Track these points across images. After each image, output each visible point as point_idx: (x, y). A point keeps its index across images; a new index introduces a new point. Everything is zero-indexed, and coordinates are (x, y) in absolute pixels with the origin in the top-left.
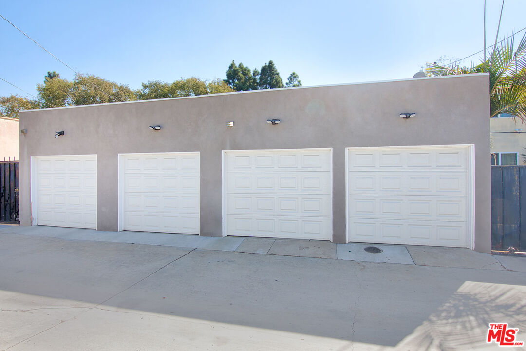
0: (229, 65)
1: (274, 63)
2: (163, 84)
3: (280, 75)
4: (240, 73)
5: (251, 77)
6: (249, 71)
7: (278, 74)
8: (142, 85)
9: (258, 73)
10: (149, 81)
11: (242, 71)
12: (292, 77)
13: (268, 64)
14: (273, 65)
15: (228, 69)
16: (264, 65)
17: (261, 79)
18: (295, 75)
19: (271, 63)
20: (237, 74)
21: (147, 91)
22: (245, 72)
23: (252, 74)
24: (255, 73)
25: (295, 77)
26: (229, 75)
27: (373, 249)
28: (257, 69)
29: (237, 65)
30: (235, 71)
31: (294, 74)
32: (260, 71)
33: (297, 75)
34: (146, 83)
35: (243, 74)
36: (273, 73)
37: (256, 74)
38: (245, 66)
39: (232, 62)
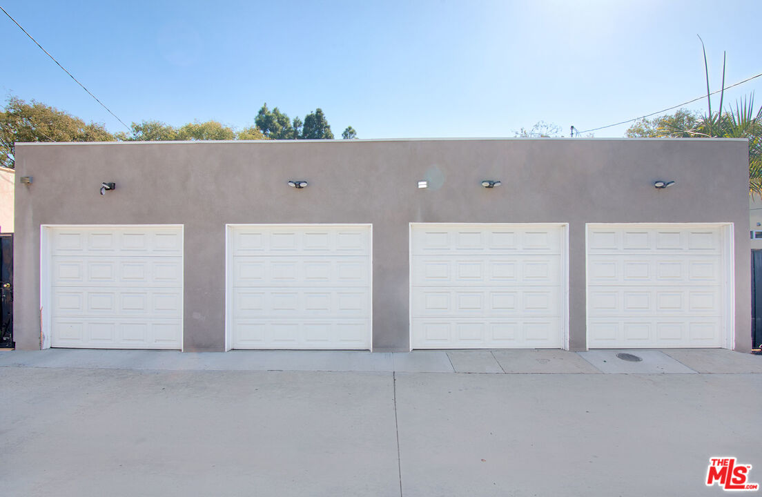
0: (259, 109)
1: (323, 112)
2: (165, 127)
3: (331, 128)
4: (275, 121)
5: (290, 128)
6: (287, 119)
7: (329, 127)
8: (132, 127)
9: (301, 123)
10: (143, 120)
11: (278, 118)
12: (348, 133)
13: (314, 113)
14: (323, 115)
15: (257, 114)
16: (310, 114)
17: (305, 132)
18: (351, 130)
19: (319, 111)
20: (271, 122)
21: (140, 134)
22: (283, 121)
23: (292, 125)
24: (296, 123)
25: (352, 133)
26: (259, 123)
27: (627, 356)
28: (299, 118)
29: (270, 109)
30: (267, 117)
31: (350, 128)
32: (303, 122)
33: (354, 131)
34: (140, 123)
35: (279, 122)
36: (322, 126)
37: (298, 124)
38: (281, 112)
39: (263, 106)
